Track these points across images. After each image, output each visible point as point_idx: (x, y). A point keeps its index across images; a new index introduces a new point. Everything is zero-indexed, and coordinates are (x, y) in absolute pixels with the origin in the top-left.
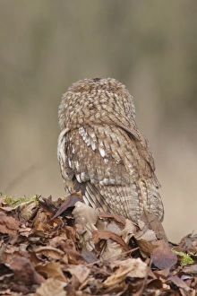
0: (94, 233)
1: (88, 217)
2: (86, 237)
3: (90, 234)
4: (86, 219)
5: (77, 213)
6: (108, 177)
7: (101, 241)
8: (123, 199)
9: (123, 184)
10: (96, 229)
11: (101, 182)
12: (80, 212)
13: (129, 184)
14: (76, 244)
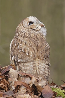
0: (15, 82)
1: (14, 75)
2: (12, 84)
3: (14, 83)
4: (14, 76)
5: (10, 73)
6: (21, 59)
7: (18, 86)
8: (26, 68)
9: (26, 62)
10: (17, 80)
11: (18, 61)
12: (12, 73)
13: (29, 62)
14: (7, 87)
